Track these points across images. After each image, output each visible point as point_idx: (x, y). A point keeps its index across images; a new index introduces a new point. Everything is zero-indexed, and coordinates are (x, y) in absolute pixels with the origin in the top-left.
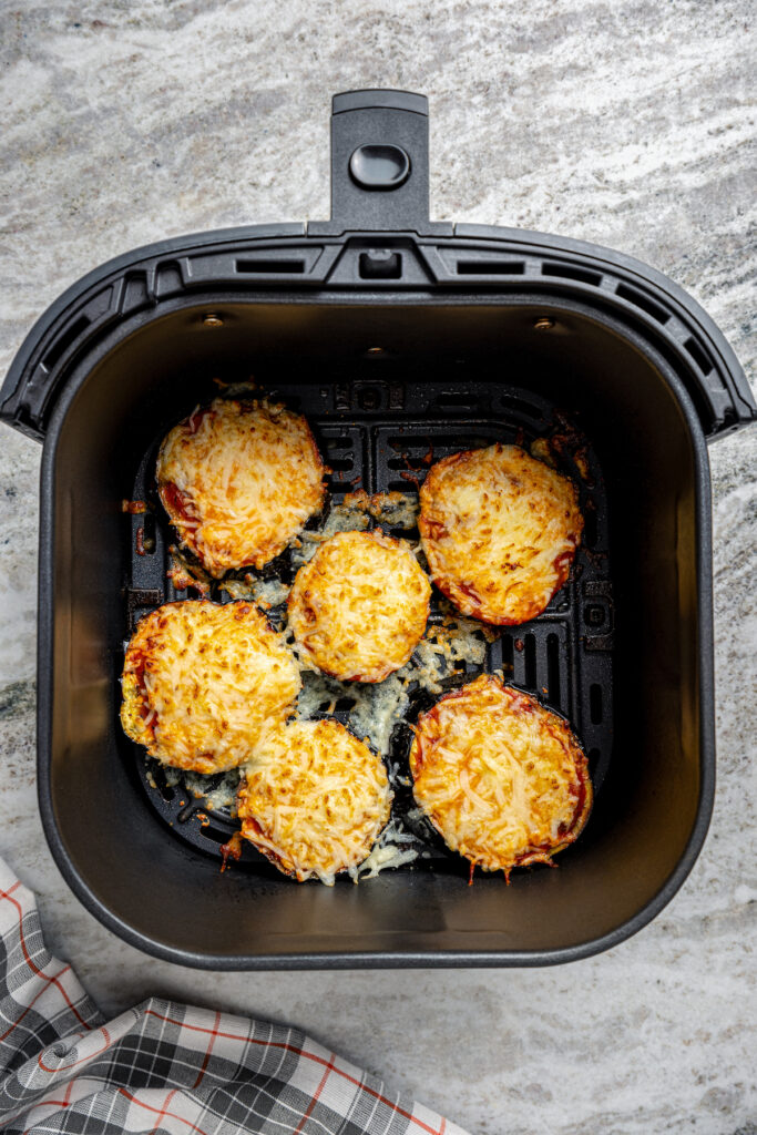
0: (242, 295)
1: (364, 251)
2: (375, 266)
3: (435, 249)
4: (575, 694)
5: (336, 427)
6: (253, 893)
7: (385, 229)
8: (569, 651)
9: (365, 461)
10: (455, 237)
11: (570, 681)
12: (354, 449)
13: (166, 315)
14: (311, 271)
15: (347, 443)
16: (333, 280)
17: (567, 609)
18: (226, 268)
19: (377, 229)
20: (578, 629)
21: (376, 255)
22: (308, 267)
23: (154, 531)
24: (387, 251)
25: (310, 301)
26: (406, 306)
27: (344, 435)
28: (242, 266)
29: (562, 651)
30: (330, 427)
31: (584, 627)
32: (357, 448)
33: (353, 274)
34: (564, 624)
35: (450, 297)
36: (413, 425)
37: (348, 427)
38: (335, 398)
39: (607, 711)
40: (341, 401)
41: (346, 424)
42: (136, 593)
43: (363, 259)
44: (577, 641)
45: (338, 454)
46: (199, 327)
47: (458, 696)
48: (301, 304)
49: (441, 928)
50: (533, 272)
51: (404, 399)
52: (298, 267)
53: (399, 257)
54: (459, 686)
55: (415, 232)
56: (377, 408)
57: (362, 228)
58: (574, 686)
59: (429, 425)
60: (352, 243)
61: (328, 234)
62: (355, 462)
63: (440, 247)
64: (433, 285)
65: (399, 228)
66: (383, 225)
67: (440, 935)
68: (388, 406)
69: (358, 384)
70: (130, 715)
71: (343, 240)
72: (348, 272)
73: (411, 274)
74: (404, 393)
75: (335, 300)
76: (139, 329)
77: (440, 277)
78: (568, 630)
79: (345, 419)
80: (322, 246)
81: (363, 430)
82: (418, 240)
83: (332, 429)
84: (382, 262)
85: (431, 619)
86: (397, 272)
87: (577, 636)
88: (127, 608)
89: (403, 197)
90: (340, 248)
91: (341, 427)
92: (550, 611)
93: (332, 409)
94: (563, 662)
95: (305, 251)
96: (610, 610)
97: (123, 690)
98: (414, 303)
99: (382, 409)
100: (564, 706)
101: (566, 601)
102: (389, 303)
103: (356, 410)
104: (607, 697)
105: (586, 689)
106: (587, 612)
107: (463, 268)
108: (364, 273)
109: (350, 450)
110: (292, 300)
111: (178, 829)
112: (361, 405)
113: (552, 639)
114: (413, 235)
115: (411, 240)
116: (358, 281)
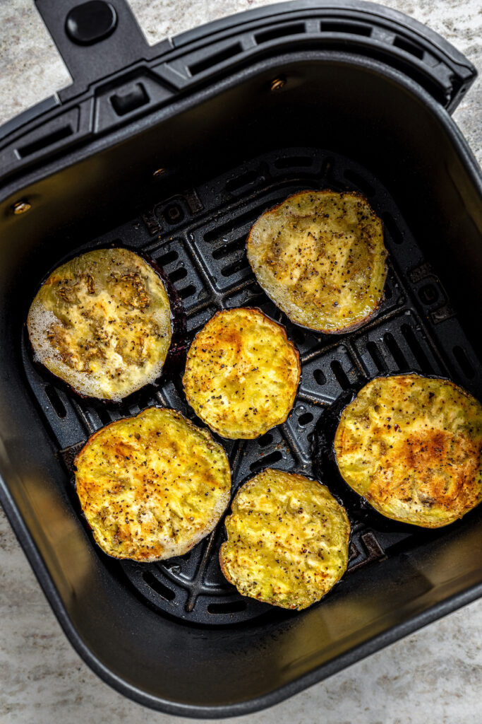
0: (35, 174)
1: (112, 93)
2: (126, 101)
3: (165, 65)
6: (273, 636)
9: (194, 263)
10: (176, 48)
11: (435, 355)
12: (180, 258)
14: (78, 130)
15: (173, 256)
16: (98, 128)
21: (122, 92)
22: (74, 129)
24: (129, 85)
27: (167, 252)
28: (24, 151)
29: (418, 334)
32: (182, 256)
33: (111, 116)
36: (217, 218)
37: (167, 242)
38: (146, 225)
40: (153, 226)
41: (165, 240)
42: (67, 452)
43: (114, 100)
44: (425, 321)
45: (171, 268)
46: (12, 218)
49: (428, 587)
50: (250, 45)
51: (200, 201)
52: (67, 131)
53: (141, 85)
55: (143, 60)
56: (183, 218)
58: (439, 356)
60: (99, 92)
61: (77, 94)
62: (187, 268)
63: (168, 61)
64: (178, 94)
65: (129, 62)
68: (191, 212)
69: (159, 206)
70: (105, 539)
71: (92, 92)
72: (107, 117)
73: (157, 95)
74: (199, 196)
75: (108, 143)
77: (180, 86)
79: (162, 238)
80: (77, 107)
81: (180, 239)
82: (149, 65)
83: (158, 250)
84: (130, 95)
85: (304, 359)
86: (145, 99)
88: (66, 467)
90: (92, 100)
91: (162, 245)
93: (148, 236)
94: (422, 343)
95: (66, 115)
97: (89, 522)
99: (187, 217)
100: (436, 369)
107: (195, 69)
108: (120, 112)
109: (178, 260)
111: (190, 617)
113: (406, 330)
114: (143, 63)
115: (144, 68)
116: (119, 119)
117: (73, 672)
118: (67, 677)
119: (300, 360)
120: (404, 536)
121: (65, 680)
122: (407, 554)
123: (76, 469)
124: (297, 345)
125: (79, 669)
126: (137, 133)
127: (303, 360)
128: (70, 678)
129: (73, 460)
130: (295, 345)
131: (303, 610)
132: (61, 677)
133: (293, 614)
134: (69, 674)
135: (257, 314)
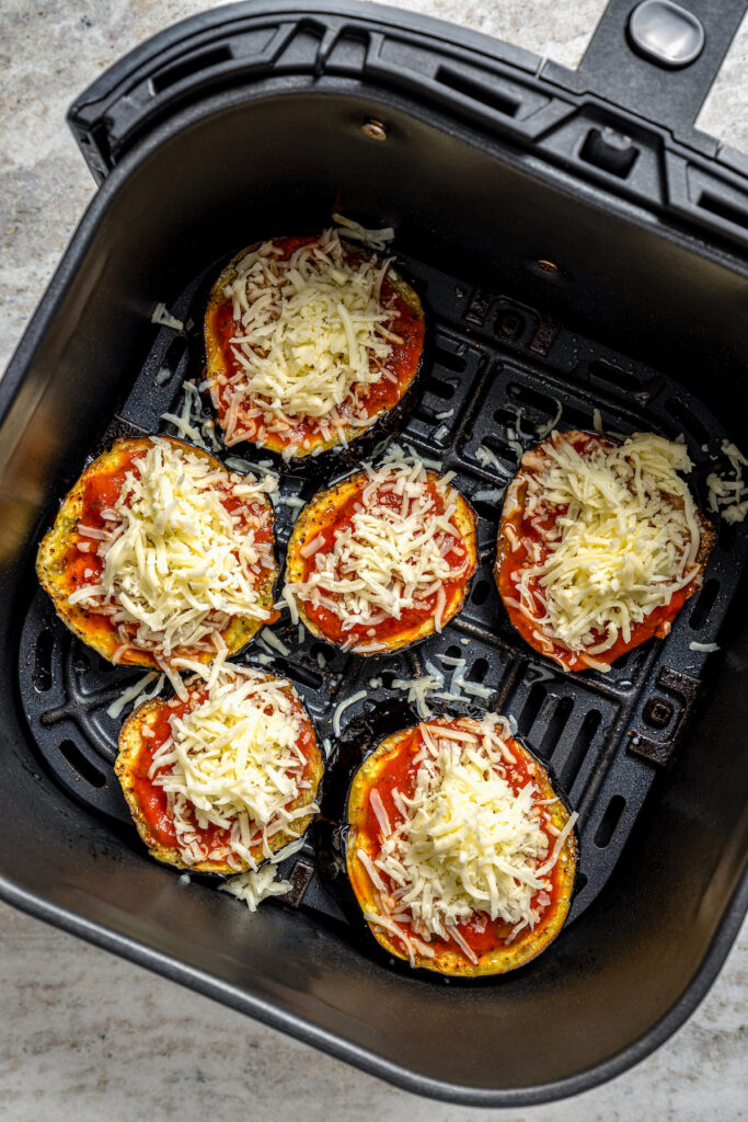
0: (427, 112)
1: (598, 127)
2: (604, 152)
3: (683, 162)
4: (589, 797)
5: (455, 339)
7: (635, 111)
8: (608, 740)
9: (469, 397)
10: (715, 160)
11: (591, 778)
12: (462, 375)
13: (325, 94)
14: (524, 120)
15: (458, 365)
16: (546, 145)
17: (628, 688)
18: (421, 70)
19: (626, 106)
20: (631, 719)
21: (609, 137)
22: (523, 112)
23: (179, 359)
24: (628, 140)
25: (504, 157)
26: (616, 216)
27: (461, 354)
28: (443, 76)
29: (599, 738)
30: (448, 336)
31: (639, 722)
32: (468, 375)
33: (572, 147)
34: (616, 708)
35: (675, 231)
36: (548, 381)
37: (469, 346)
38: (470, 304)
39: (619, 839)
40: (475, 312)
41: (469, 341)
42: (122, 423)
43: (592, 136)
44: (623, 734)
45: (441, 372)
46: (354, 131)
47: (448, 726)
48: (492, 155)
51: (552, 344)
52: (510, 108)
53: (635, 154)
54: (456, 715)
55: (671, 132)
56: (515, 340)
57: (609, 98)
58: (594, 786)
59: (567, 390)
60: (588, 111)
61: (564, 85)
62: (457, 393)
63: (691, 163)
64: (664, 207)
65: (654, 119)
66: (635, 107)
67: (300, 996)
68: (529, 345)
69: (504, 301)
70: (52, 551)
71: (580, 101)
72: (568, 144)
73: (642, 179)
74: (555, 339)
75: (535, 169)
76: (285, 95)
77: (676, 200)
78: (618, 716)
79: (469, 335)
80: (550, 96)
81: (486, 358)
82: (669, 143)
83: (450, 340)
84: (613, 149)
85: (459, 622)
86: (624, 171)
87: (626, 728)
89: (675, 83)
90: (569, 109)
91: (461, 342)
92: (607, 682)
93: (459, 316)
94: (593, 752)
95: (526, 92)
96: (681, 715)
98: (629, 219)
99: (520, 345)
101: (632, 680)
102: (599, 204)
103: (488, 330)
104: (628, 819)
105: (605, 799)
106: (650, 705)
107: (707, 201)
108: (586, 153)
109: (458, 374)
110: (483, 146)
111: (35, 729)
112: (497, 327)
113: (594, 718)
114: (666, 135)
115: (661, 140)
116: (575, 159)
117: (93, 1042)
118: (83, 1049)
119: (455, 617)
120: (338, 915)
121: (81, 1054)
122: (320, 935)
123: (109, 450)
124: (470, 599)
125: (103, 1037)
126: (575, 194)
127: (456, 620)
128: (89, 1050)
129: (118, 437)
130: (467, 597)
131: (153, 857)
132: (75, 1049)
133: (141, 850)
134: (87, 1045)
135: (469, 519)
